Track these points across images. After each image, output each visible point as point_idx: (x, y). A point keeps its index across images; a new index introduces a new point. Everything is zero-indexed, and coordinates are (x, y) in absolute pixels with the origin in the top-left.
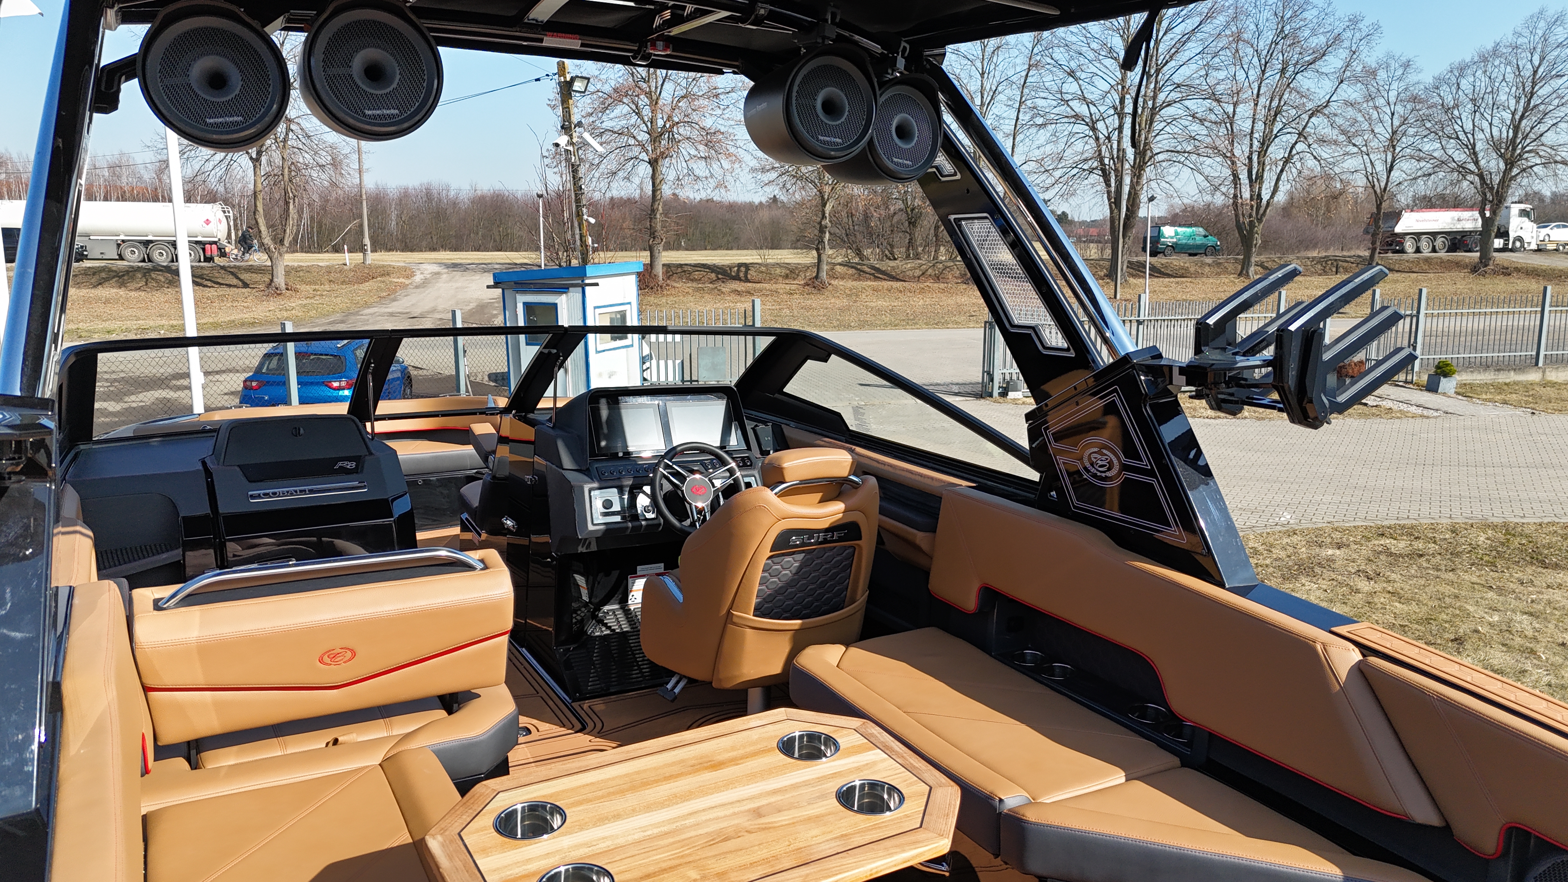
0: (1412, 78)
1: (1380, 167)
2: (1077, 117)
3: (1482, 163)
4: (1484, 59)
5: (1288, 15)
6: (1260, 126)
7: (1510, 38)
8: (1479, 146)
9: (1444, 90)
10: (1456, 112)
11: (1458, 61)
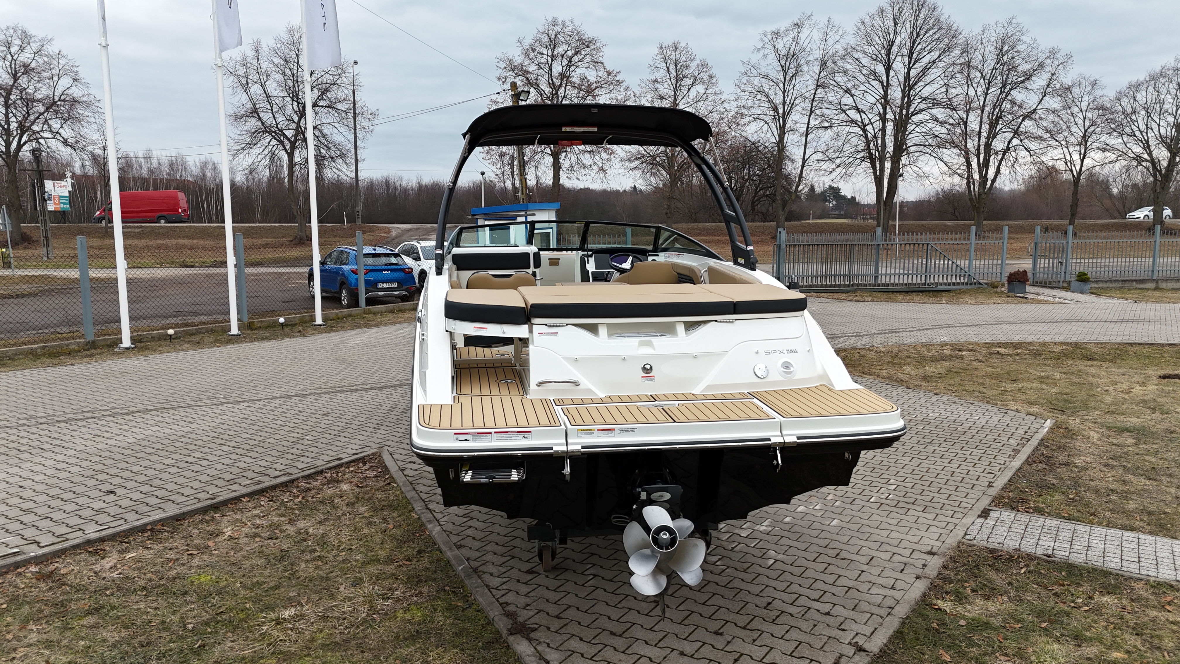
0: (1098, 92)
2: (852, 121)
3: (1154, 154)
4: (1154, 78)
5: (1006, 48)
6: (986, 127)
7: (1170, 64)
8: (1152, 142)
9: (1125, 101)
10: (1134, 117)
11: (1134, 79)
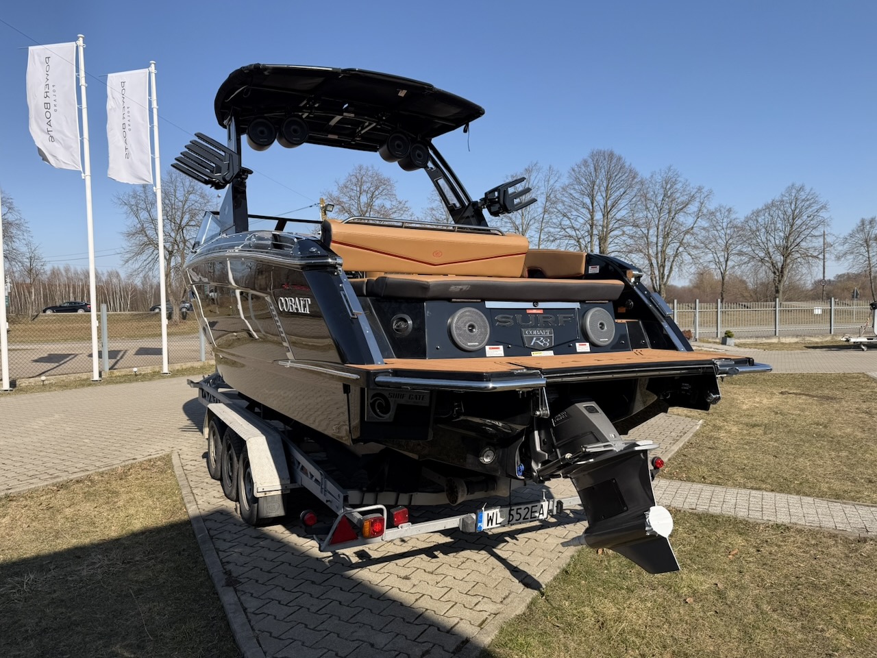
0: (733, 216)
1: (722, 259)
2: (570, 236)
3: (773, 257)
4: (768, 208)
5: (669, 186)
6: (661, 239)
7: (778, 198)
8: (771, 250)
9: (751, 223)
10: (758, 233)
11: (755, 209)
